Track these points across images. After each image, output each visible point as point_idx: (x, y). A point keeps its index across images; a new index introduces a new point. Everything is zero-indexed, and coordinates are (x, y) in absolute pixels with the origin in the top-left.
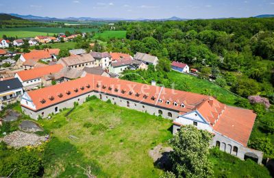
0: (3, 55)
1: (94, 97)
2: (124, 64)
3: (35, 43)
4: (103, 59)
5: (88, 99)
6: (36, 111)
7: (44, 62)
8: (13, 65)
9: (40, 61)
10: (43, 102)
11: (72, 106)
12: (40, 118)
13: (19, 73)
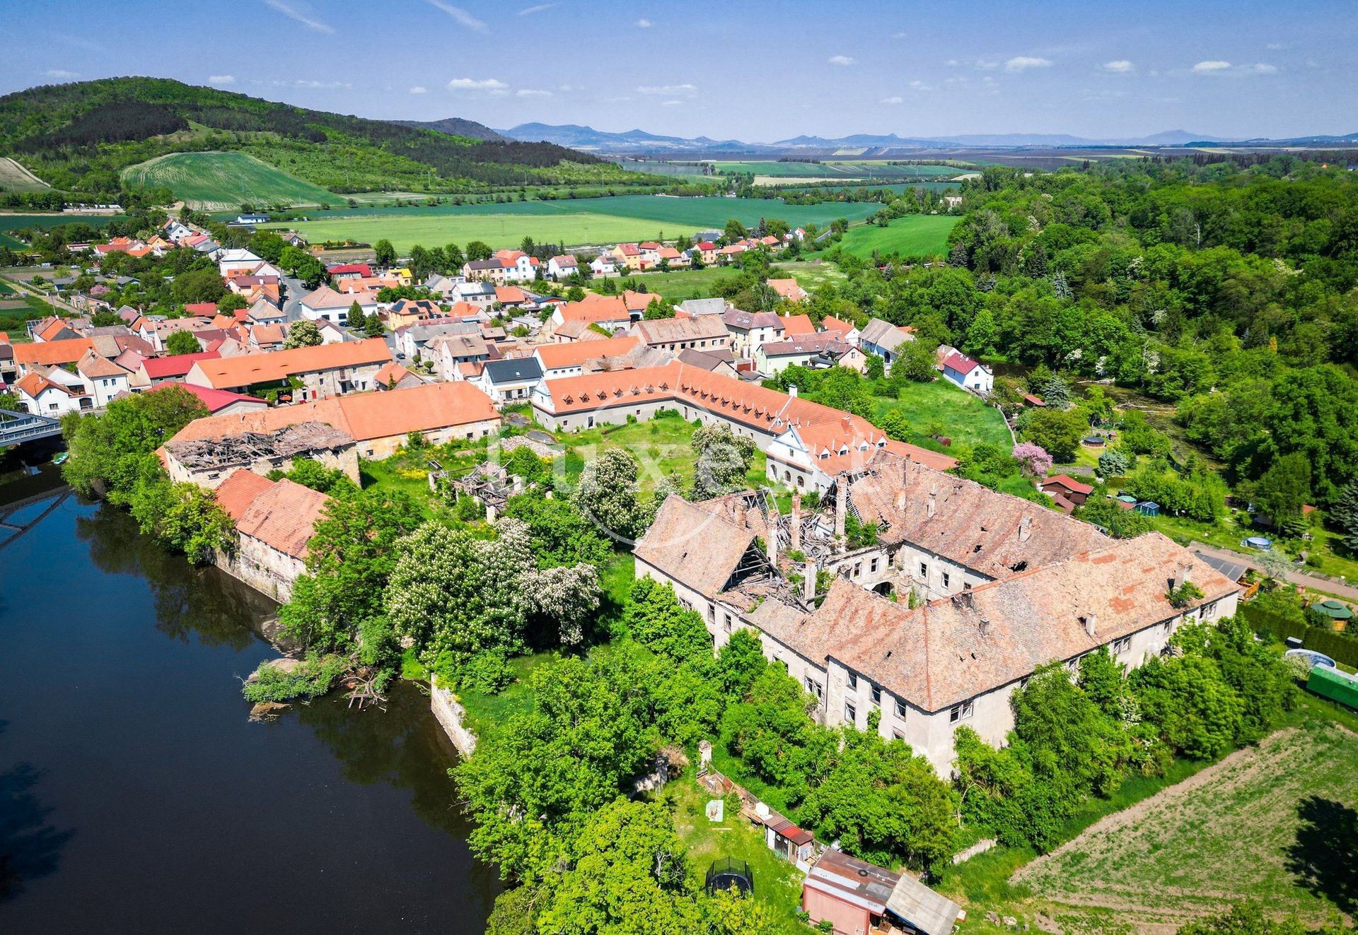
0: (516, 304)
1: (674, 414)
2: (799, 349)
3: (611, 267)
4: (755, 334)
5: (659, 416)
6: (554, 416)
7: (601, 331)
8: (535, 332)
9: (594, 327)
10: (569, 402)
11: (624, 421)
12: (559, 430)
13: (541, 350)
